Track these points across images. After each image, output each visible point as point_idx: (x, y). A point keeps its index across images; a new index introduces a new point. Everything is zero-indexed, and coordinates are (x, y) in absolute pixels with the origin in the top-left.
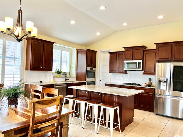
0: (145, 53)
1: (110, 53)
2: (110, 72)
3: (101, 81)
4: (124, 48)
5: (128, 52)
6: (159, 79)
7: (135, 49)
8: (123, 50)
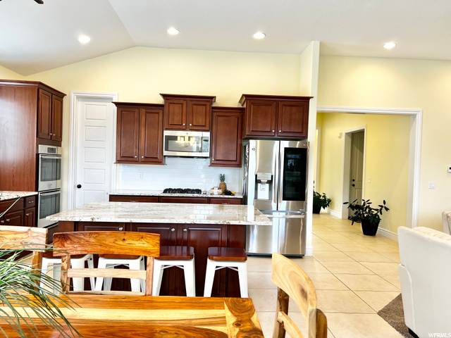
0: (215, 114)
1: (117, 104)
2: (118, 161)
3: (79, 186)
4: (164, 96)
5: (176, 109)
6: (256, 176)
7: (194, 102)
8: (160, 101)
